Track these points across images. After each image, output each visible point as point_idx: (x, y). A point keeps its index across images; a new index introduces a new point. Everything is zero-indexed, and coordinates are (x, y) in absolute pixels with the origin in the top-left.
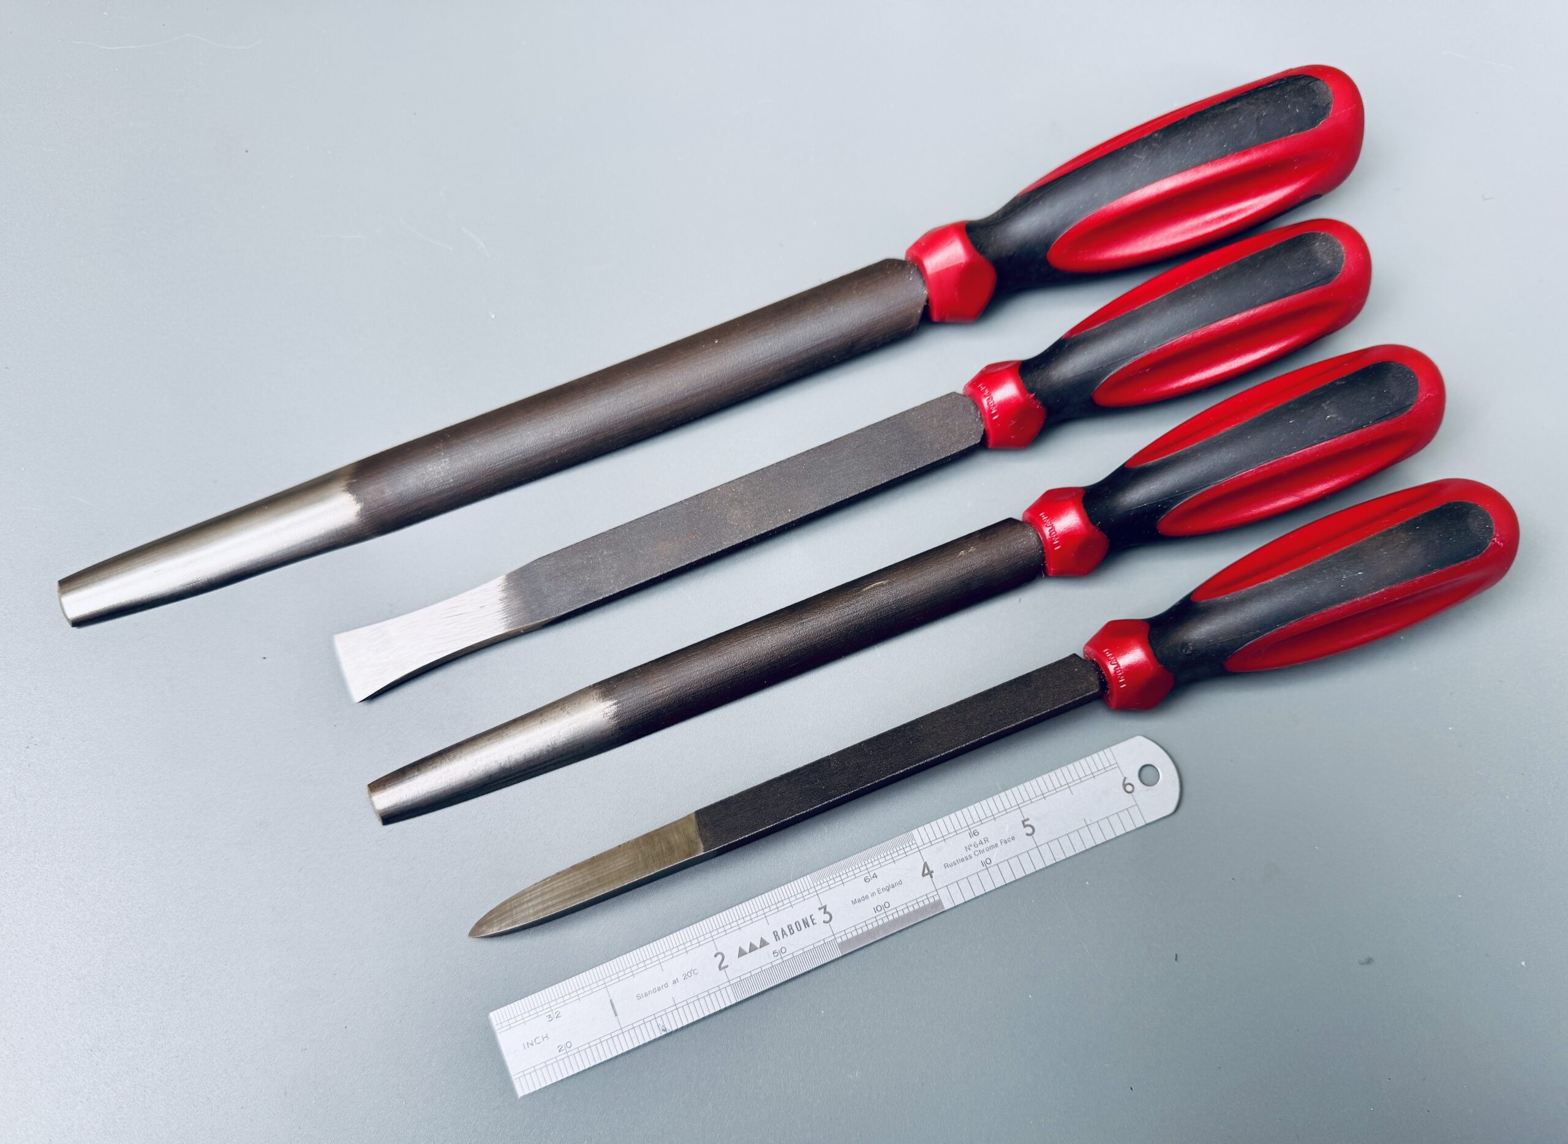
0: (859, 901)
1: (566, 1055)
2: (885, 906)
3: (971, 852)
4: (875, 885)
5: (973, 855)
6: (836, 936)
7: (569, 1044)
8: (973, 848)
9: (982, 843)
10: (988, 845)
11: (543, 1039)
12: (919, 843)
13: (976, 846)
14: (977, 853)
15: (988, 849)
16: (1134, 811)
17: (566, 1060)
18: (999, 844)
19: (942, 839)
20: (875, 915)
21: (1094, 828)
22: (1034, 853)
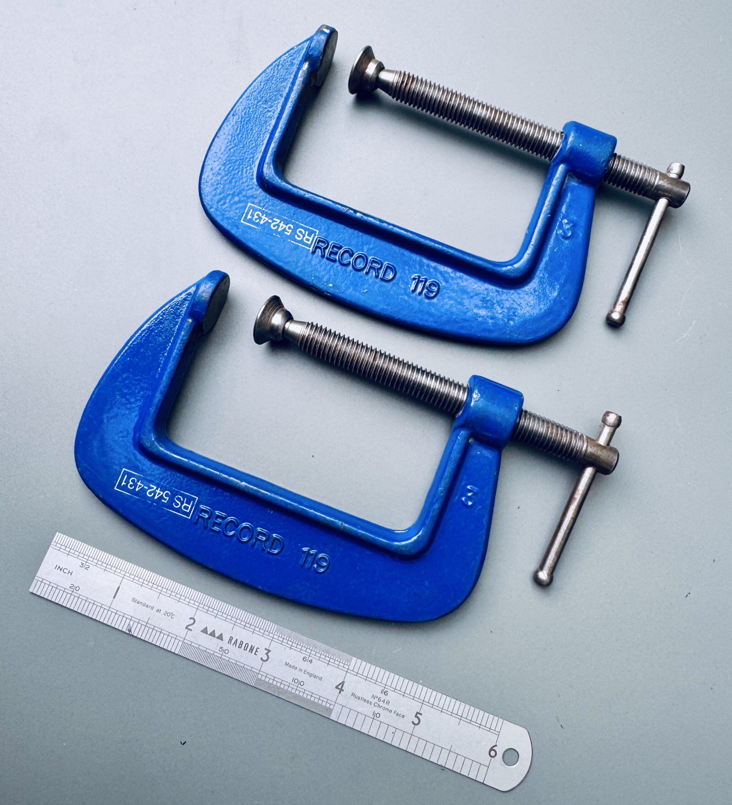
0: (290, 666)
1: (71, 592)
2: (301, 683)
3: (374, 701)
4: (305, 666)
5: (373, 704)
6: (260, 673)
7: (77, 588)
8: (376, 700)
9: (384, 702)
10: (387, 706)
11: (69, 572)
12: (351, 668)
13: (379, 700)
14: (376, 704)
15: (384, 709)
16: (483, 769)
17: (69, 595)
18: (393, 711)
19: (365, 678)
20: (291, 682)
21: (452, 756)
22: (406, 737)
